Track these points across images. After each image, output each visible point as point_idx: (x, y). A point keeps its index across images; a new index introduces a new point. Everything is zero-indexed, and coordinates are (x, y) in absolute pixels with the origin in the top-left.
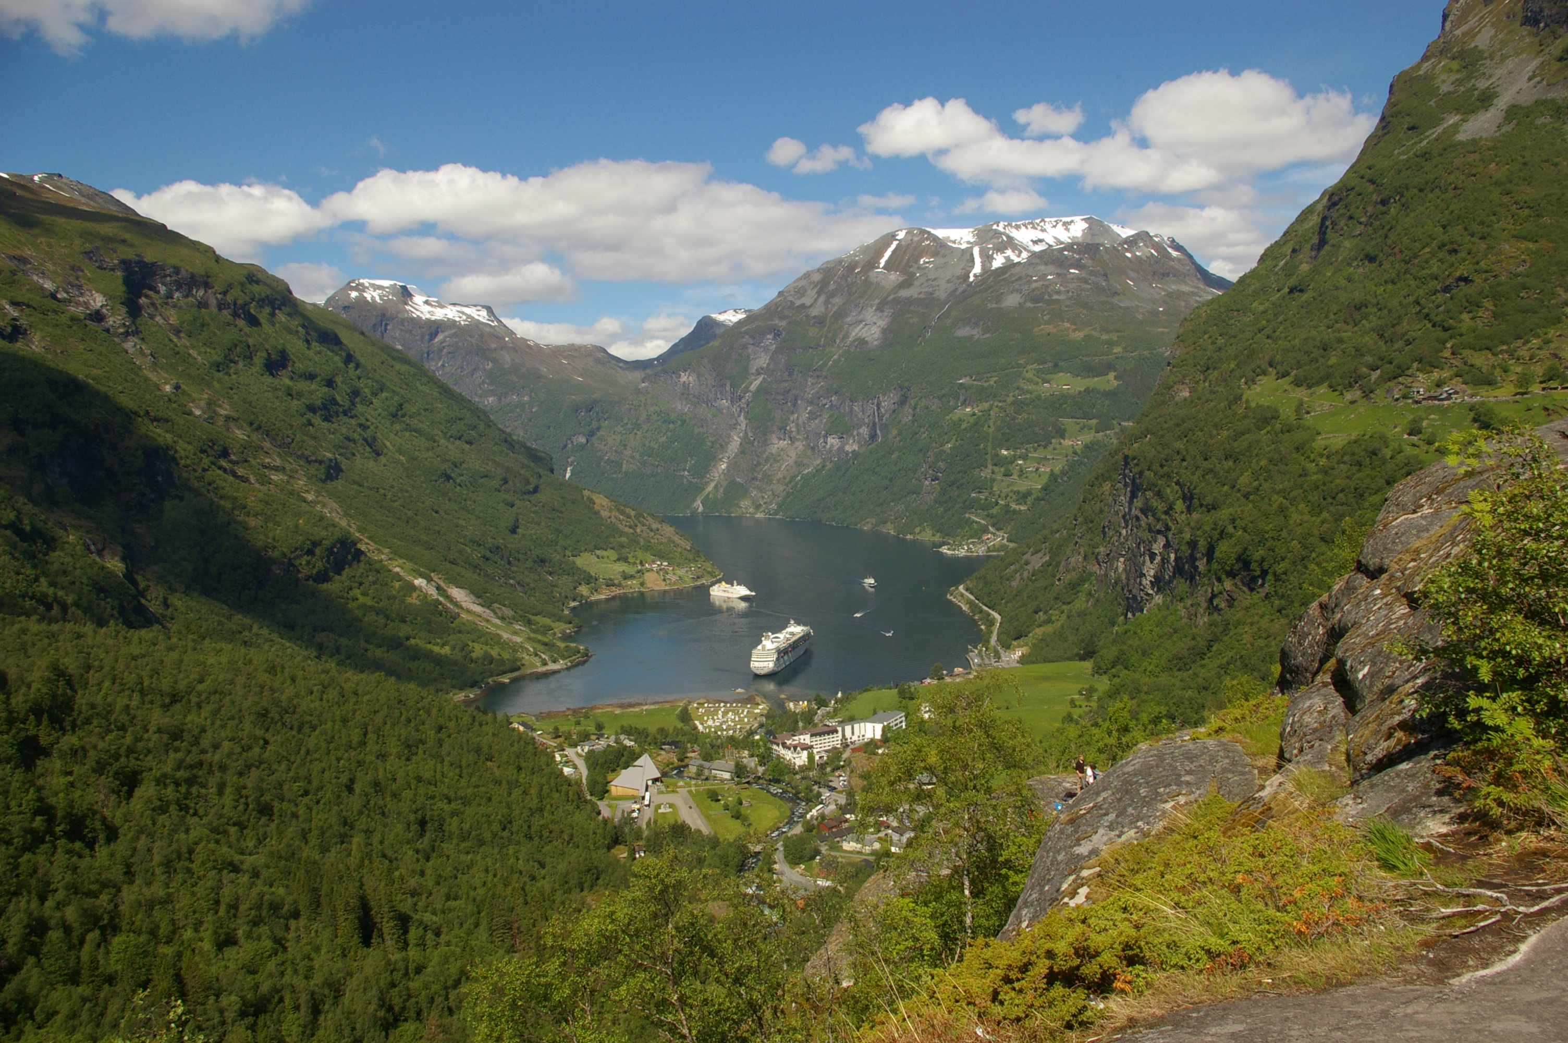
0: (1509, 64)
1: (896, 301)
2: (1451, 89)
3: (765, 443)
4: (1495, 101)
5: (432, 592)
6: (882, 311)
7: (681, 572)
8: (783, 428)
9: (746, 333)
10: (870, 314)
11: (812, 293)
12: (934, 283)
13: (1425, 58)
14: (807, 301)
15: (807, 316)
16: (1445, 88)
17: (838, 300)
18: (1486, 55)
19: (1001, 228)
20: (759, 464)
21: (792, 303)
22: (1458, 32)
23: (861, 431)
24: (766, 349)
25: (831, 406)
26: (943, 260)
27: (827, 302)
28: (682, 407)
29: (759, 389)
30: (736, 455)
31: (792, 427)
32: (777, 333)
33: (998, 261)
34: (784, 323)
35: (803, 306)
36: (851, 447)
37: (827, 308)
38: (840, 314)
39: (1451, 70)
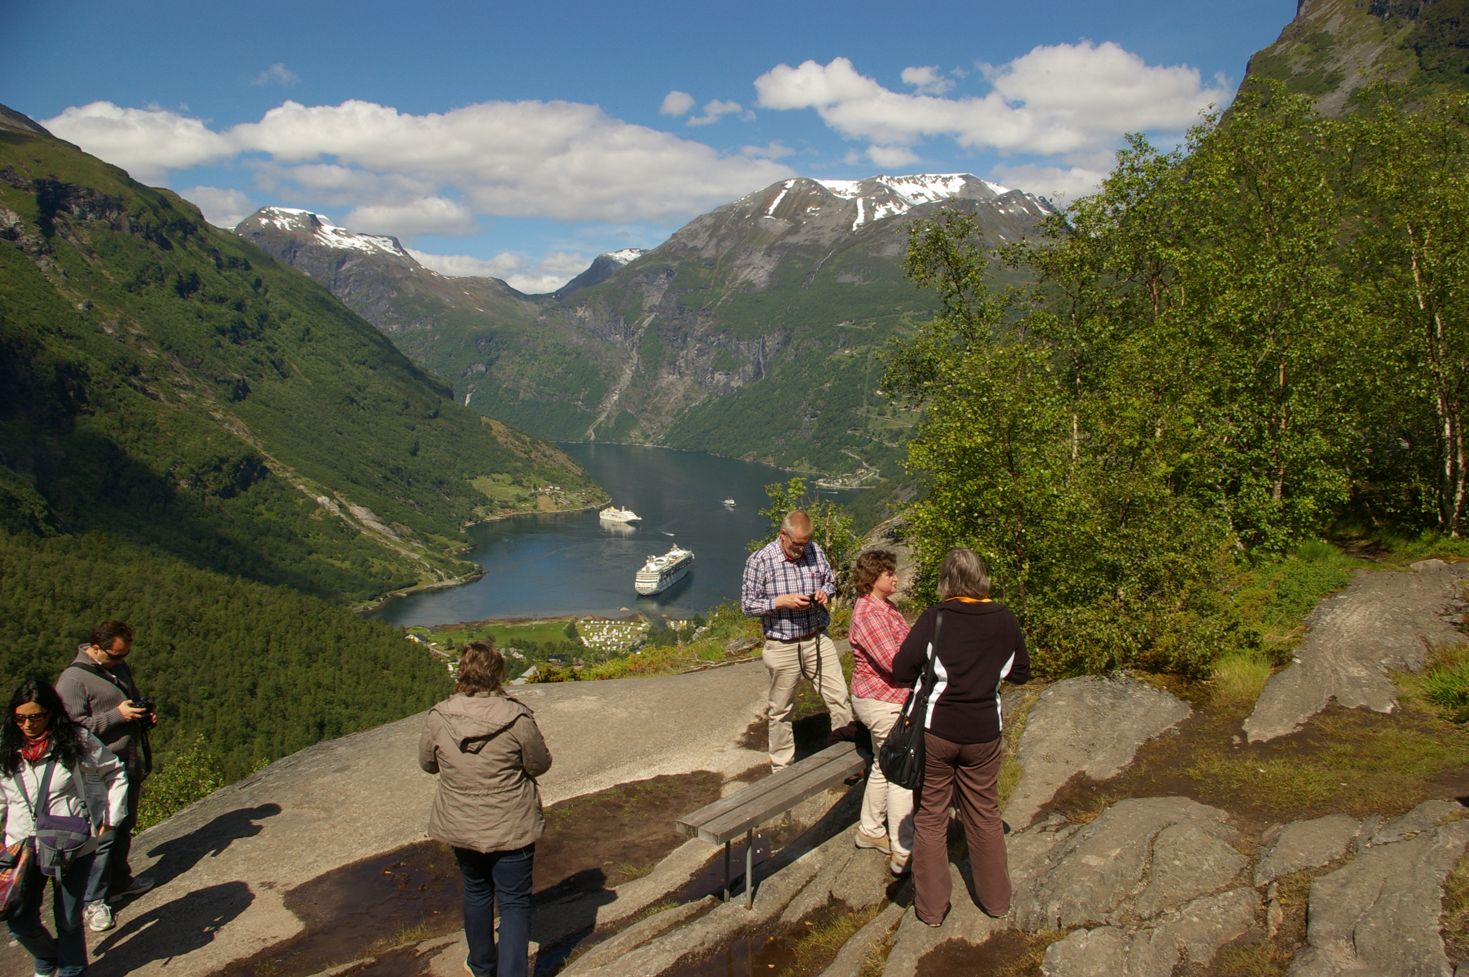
0: (1356, 50)
1: (782, 247)
2: (1302, 70)
3: (656, 377)
4: (1341, 84)
5: (335, 509)
6: (770, 256)
7: (573, 496)
8: (672, 363)
9: (640, 272)
10: (758, 258)
11: (704, 236)
12: (820, 231)
13: (1280, 40)
14: (699, 243)
15: (698, 258)
16: (1297, 69)
17: (728, 244)
18: (1335, 40)
19: (884, 182)
20: (649, 396)
21: (685, 245)
22: (1311, 18)
23: (746, 368)
24: (659, 288)
25: (719, 344)
26: (829, 210)
27: (718, 245)
28: (577, 340)
29: (651, 325)
30: (628, 387)
31: (681, 362)
32: (670, 273)
33: (880, 213)
34: (676, 264)
35: (695, 248)
36: (737, 383)
37: (717, 251)
38: (730, 258)
39: (1303, 53)
